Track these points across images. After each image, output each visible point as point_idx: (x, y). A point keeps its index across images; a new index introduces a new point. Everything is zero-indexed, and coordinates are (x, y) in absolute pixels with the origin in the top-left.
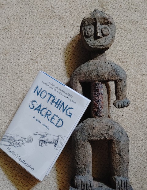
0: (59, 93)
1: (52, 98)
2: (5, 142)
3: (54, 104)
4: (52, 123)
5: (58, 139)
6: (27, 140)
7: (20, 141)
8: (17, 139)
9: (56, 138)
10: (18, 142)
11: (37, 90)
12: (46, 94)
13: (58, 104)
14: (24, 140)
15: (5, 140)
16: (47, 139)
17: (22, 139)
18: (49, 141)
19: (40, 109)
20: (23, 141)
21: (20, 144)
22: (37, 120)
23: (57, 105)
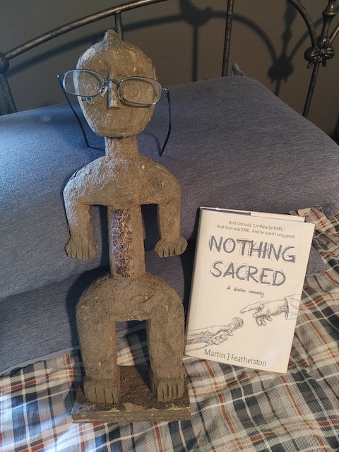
0: (258, 232)
1: (248, 246)
2: (196, 344)
3: (255, 254)
4: (264, 283)
5: (287, 302)
6: (232, 327)
7: (222, 333)
8: (216, 332)
9: (283, 303)
10: (219, 335)
11: (214, 243)
12: (234, 242)
13: (263, 250)
14: (227, 328)
15: (193, 341)
16: (268, 311)
17: (223, 328)
18: (272, 311)
19: (233, 270)
20: (226, 331)
21: (223, 337)
22: (235, 290)
23: (262, 253)
